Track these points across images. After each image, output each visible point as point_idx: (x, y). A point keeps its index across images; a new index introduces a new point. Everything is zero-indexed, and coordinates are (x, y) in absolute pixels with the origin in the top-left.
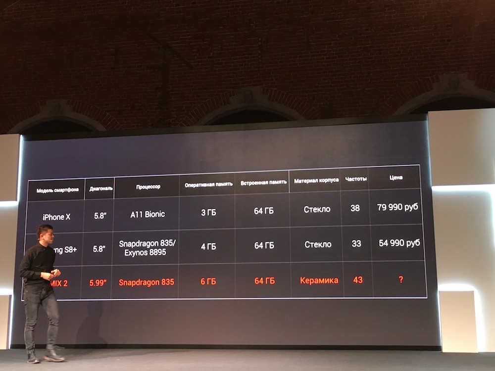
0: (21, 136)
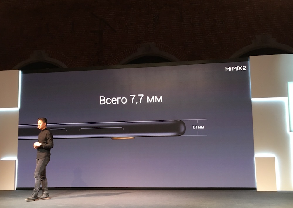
0: (20, 71)
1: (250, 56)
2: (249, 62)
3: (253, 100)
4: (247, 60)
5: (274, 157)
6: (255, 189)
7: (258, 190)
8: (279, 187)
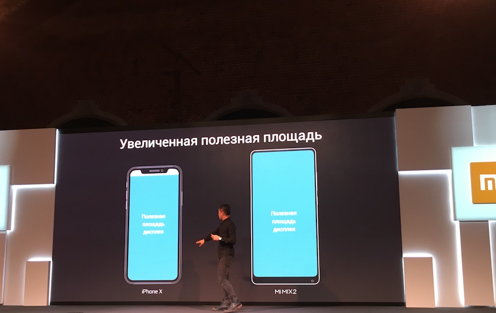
0: (57, 130)
1: (396, 110)
2: (395, 117)
3: (400, 173)
5: (432, 258)
6: (403, 304)
7: (408, 306)
8: (437, 303)
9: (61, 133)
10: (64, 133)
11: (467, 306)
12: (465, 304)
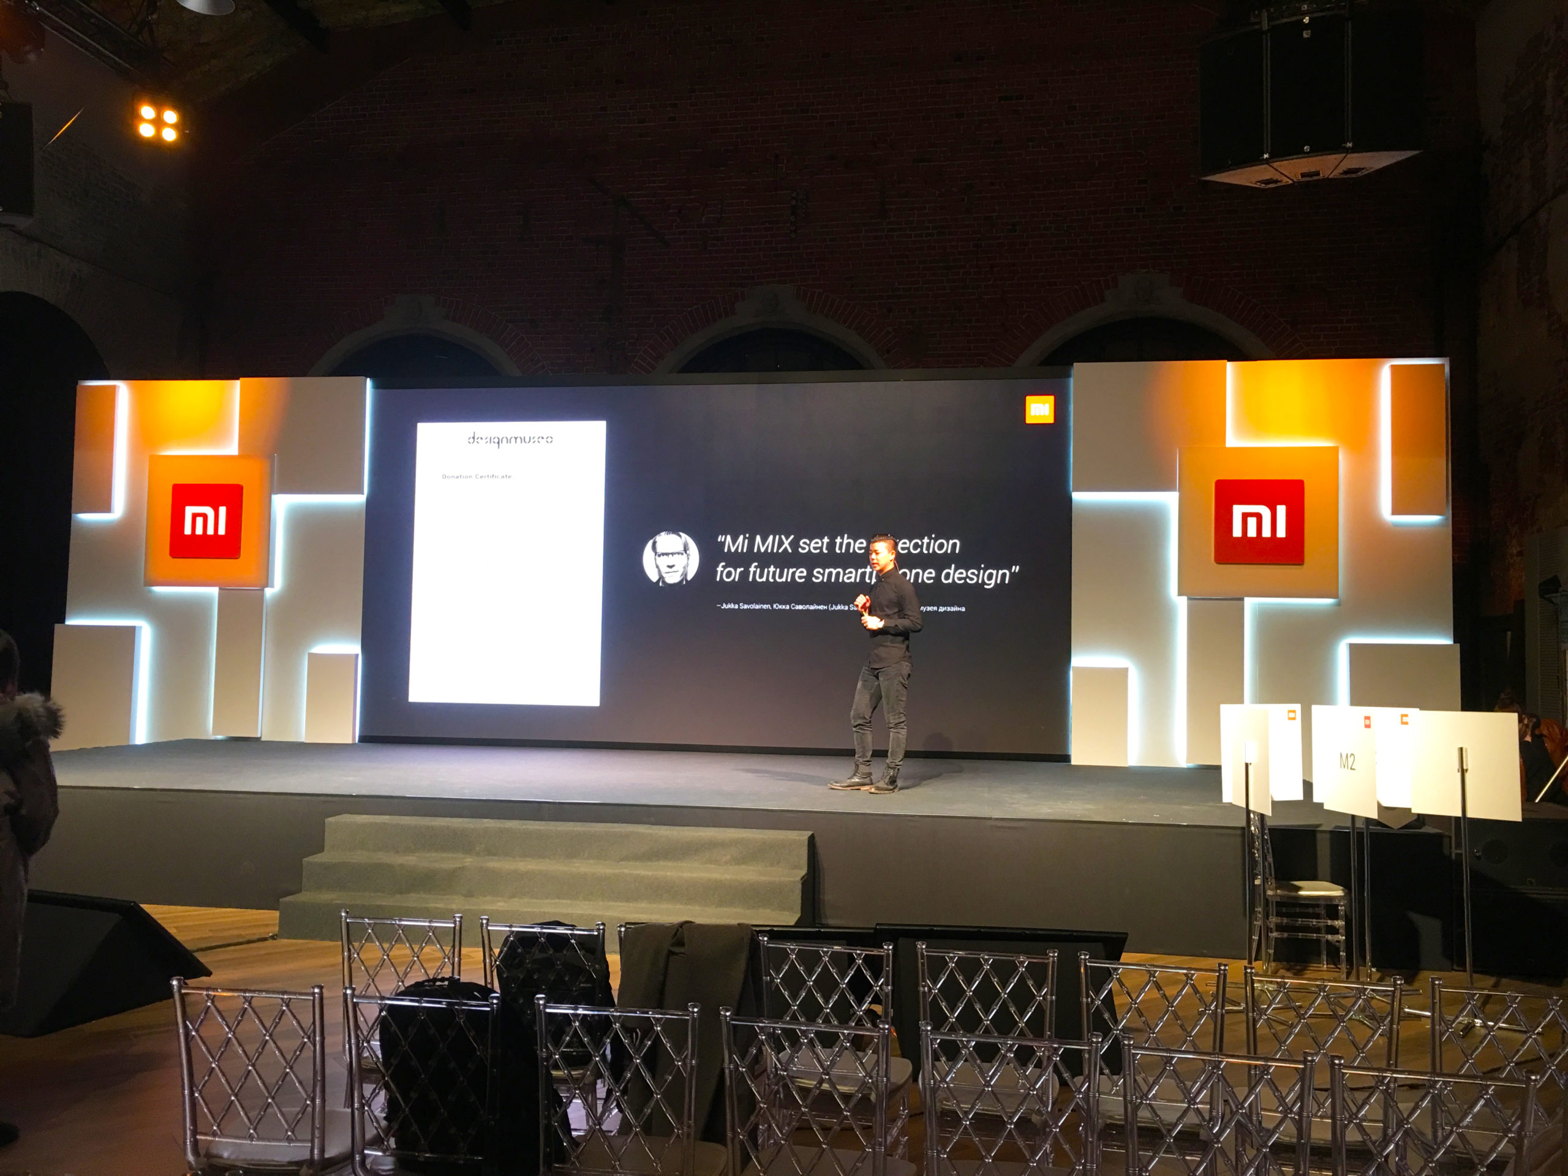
0: (368, 379)
1: (1075, 364)
2: (1072, 380)
3: (1078, 497)
4: (1068, 376)
5: (1126, 670)
6: (1066, 758)
7: (1075, 761)
8: (1134, 756)
9: (377, 386)
10: (385, 388)
11: (1191, 765)
12: (1187, 762)
